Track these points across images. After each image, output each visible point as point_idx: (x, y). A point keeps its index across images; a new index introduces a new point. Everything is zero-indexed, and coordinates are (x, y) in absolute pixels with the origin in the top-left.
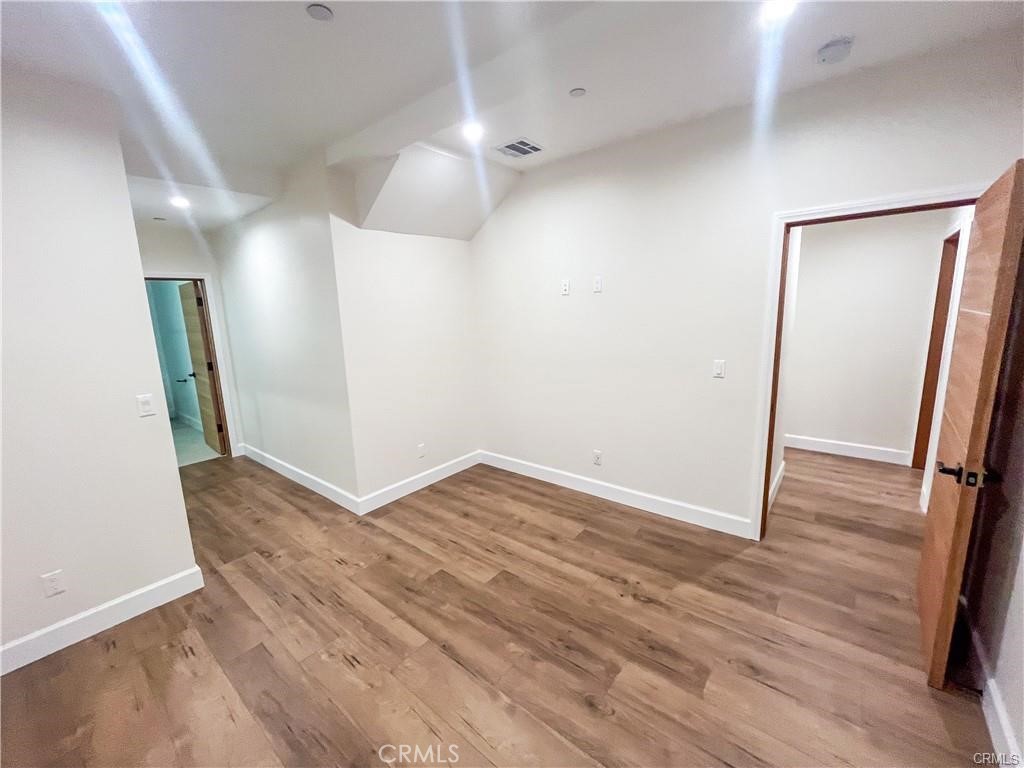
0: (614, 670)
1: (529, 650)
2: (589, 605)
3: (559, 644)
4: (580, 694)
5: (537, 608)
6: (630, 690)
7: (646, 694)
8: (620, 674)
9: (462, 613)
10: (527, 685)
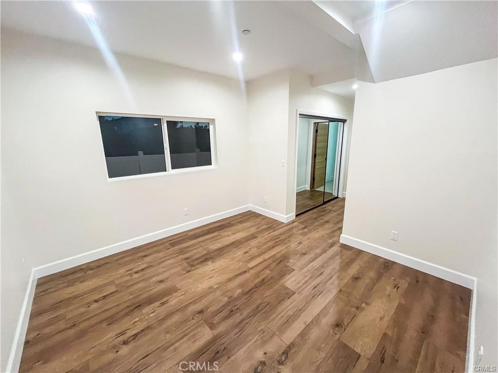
0: (212, 327)
1: (235, 296)
2: (259, 329)
3: (236, 308)
4: (206, 310)
5: (262, 303)
6: (199, 329)
7: (194, 335)
8: (209, 329)
9: (263, 277)
10: (218, 293)
